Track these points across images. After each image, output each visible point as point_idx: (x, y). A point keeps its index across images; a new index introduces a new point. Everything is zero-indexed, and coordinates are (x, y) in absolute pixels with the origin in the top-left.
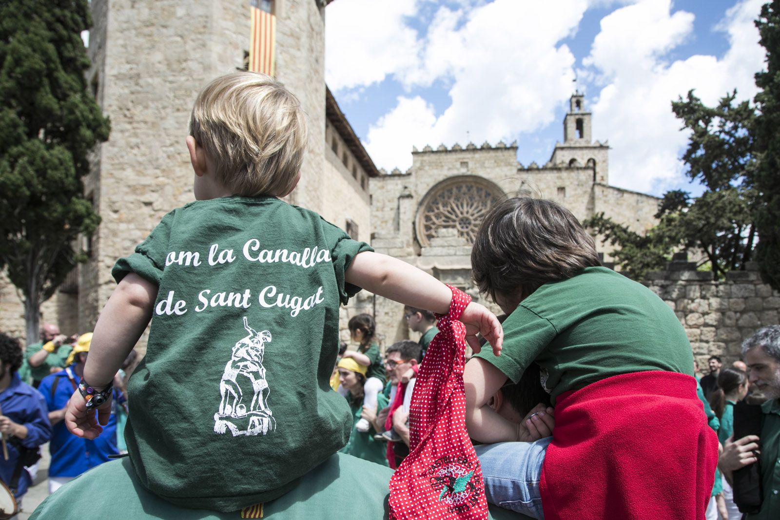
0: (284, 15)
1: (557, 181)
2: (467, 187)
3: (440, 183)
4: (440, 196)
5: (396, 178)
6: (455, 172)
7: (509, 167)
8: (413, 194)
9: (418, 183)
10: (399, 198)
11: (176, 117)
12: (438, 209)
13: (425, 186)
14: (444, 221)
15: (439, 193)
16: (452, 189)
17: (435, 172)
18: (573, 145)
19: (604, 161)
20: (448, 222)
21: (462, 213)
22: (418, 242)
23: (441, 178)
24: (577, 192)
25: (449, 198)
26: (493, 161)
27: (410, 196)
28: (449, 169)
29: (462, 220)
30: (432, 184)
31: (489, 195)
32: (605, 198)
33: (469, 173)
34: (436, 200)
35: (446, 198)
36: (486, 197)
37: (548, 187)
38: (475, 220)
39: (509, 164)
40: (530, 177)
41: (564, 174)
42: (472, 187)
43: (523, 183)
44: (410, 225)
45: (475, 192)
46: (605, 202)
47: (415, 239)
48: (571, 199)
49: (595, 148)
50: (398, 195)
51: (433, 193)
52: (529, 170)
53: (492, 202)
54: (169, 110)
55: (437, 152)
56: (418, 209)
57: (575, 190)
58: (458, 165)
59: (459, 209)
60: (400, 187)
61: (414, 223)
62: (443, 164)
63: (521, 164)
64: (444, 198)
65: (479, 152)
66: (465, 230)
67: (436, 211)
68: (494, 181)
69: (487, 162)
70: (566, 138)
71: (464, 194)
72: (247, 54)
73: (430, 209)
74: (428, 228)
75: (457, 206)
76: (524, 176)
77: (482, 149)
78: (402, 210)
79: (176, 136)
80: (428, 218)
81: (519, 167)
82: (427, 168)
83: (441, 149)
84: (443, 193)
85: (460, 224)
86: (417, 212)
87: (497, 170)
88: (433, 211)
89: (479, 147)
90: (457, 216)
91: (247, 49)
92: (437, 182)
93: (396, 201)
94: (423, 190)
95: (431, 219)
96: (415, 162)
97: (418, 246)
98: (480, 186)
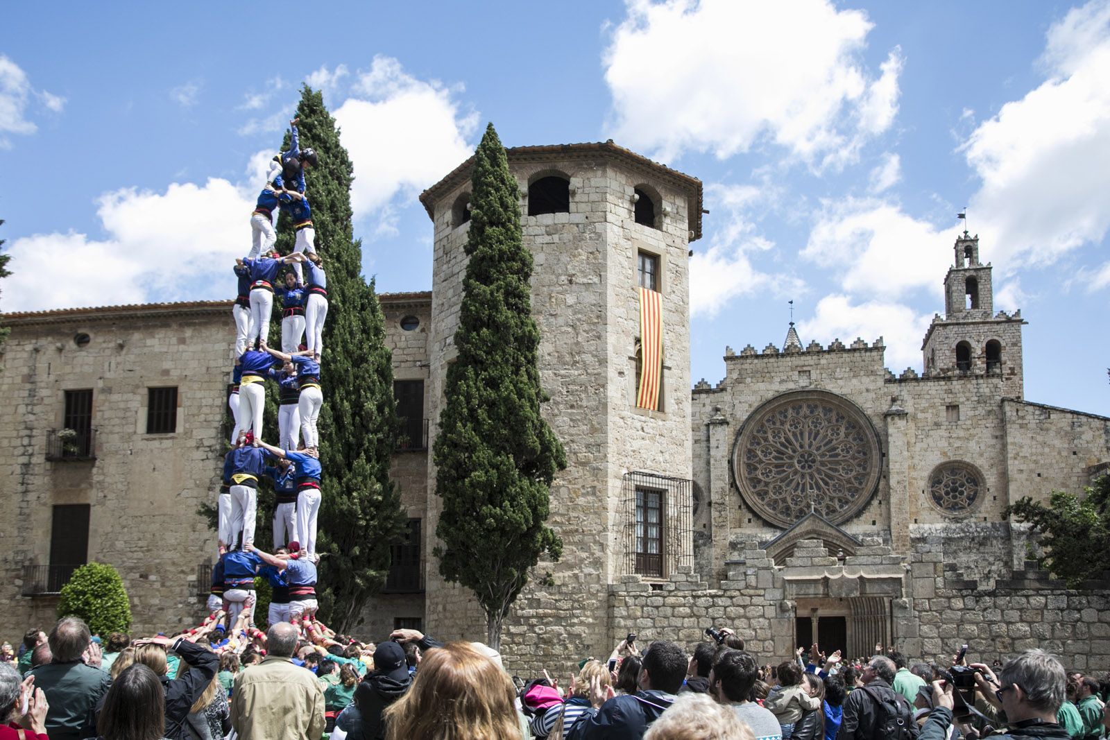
0: (669, 290)
1: (945, 396)
2: (809, 406)
3: (769, 402)
4: (768, 421)
5: (703, 396)
6: (791, 386)
7: (872, 378)
8: (729, 419)
9: (736, 402)
10: (708, 425)
11: (571, 414)
12: (766, 440)
13: (746, 406)
14: (776, 458)
15: (766, 418)
16: (786, 410)
17: (762, 386)
18: (961, 321)
19: (1014, 344)
20: (782, 459)
21: (801, 446)
22: (737, 489)
23: (770, 395)
24: (977, 413)
25: (782, 423)
26: (848, 369)
27: (724, 422)
28: (782, 382)
29: (802, 456)
30: (756, 405)
31: (843, 418)
32: (1020, 421)
33: (812, 386)
34: (763, 426)
35: (778, 424)
36: (837, 421)
37: (933, 406)
38: (823, 455)
39: (873, 373)
40: (905, 391)
41: (957, 385)
42: (816, 407)
43: (894, 400)
44: (725, 464)
45: (822, 415)
46: (1021, 426)
47: (733, 484)
48: (969, 422)
49: (998, 323)
50: (707, 421)
51: (758, 417)
52: (904, 379)
53: (847, 429)
54: (561, 407)
55: (763, 356)
56: (736, 440)
57: (975, 409)
58: (795, 375)
59: (797, 441)
60: (709, 409)
61: (730, 462)
62: (773, 374)
63: (890, 373)
64: (774, 423)
65: (827, 356)
66: (807, 471)
67: (763, 442)
68: (849, 397)
69: (838, 370)
70: (950, 309)
71: (805, 417)
72: (638, 341)
73: (754, 440)
74: (751, 468)
75: (795, 435)
76: (894, 389)
77: (831, 350)
78: (713, 443)
79: (572, 435)
80: (751, 453)
81: (887, 377)
82: (748, 380)
83: (768, 352)
84: (773, 417)
85: (799, 462)
86: (734, 445)
87: (855, 381)
88: (758, 444)
89: (826, 348)
90: (794, 451)
91: (638, 336)
92: (764, 400)
93: (703, 428)
94: (742, 414)
95: (756, 456)
96: (729, 371)
97: (737, 494)
98: (829, 406)
